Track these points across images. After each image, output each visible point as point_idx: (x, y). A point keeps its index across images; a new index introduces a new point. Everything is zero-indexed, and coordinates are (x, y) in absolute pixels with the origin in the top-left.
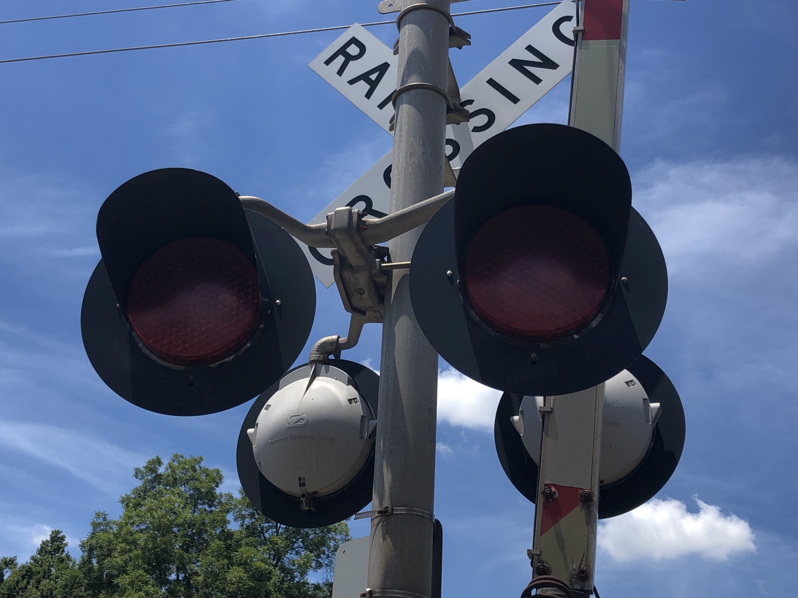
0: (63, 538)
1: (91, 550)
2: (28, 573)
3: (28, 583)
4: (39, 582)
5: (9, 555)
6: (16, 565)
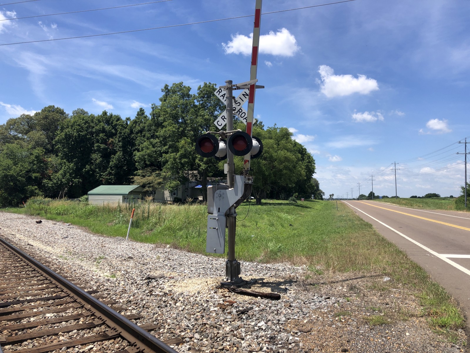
0: (144, 110)
1: (154, 115)
2: (135, 122)
3: (136, 125)
4: (139, 124)
5: (128, 117)
6: (130, 119)
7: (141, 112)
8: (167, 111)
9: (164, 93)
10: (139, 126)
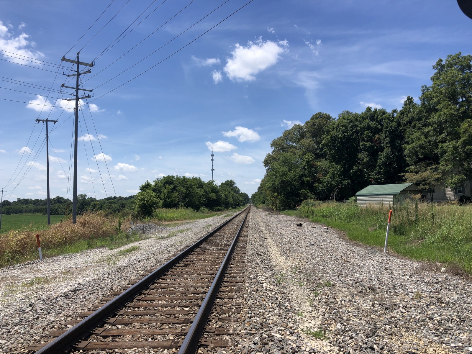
7: (410, 100)
8: (441, 92)
9: (436, 71)
10: (407, 117)
